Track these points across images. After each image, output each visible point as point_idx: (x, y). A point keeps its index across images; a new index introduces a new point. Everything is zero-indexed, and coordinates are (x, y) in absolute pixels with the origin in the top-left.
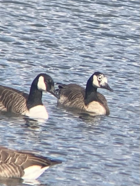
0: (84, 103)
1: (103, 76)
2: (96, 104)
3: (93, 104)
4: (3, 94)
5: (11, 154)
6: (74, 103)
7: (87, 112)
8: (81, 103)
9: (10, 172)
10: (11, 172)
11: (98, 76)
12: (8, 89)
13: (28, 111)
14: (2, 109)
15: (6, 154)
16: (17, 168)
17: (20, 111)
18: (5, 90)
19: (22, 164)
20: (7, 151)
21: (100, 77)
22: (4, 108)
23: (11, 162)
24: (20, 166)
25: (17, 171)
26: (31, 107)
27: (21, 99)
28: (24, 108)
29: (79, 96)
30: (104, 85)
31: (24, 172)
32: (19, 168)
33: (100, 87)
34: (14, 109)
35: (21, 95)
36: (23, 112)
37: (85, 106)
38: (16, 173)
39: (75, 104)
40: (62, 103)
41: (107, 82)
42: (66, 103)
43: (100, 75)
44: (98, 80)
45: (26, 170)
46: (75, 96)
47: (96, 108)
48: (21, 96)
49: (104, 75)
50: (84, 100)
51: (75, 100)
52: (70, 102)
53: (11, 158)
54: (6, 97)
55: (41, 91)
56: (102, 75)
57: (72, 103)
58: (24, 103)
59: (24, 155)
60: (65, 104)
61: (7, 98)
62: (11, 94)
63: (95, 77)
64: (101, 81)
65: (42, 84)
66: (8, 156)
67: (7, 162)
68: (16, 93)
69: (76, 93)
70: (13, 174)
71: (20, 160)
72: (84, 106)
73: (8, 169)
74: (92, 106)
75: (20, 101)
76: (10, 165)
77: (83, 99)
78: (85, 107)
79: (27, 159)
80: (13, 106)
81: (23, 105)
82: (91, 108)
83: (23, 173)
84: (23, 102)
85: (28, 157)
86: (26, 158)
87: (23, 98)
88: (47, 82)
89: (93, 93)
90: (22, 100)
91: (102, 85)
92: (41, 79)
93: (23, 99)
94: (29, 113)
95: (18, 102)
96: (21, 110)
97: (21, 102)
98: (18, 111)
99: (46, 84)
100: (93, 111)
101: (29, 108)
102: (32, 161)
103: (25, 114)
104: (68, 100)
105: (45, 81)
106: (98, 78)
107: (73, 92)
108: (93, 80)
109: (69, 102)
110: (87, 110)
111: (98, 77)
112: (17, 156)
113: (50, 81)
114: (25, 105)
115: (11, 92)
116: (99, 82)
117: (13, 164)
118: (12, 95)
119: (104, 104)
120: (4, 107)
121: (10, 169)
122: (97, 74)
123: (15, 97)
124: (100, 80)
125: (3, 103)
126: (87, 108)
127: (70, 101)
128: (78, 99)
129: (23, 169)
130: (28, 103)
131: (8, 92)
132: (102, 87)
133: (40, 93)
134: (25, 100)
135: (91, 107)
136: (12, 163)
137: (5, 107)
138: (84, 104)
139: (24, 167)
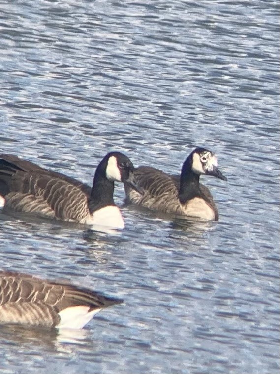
0: (178, 200)
1: (210, 155)
2: (200, 202)
3: (196, 203)
4: (48, 187)
5: (38, 285)
6: (162, 200)
7: (186, 216)
8: (173, 200)
9: (36, 317)
10: (38, 316)
11: (201, 155)
12: (57, 179)
13: (90, 217)
14: (47, 212)
15: (28, 287)
16: (48, 310)
17: (77, 216)
18: (53, 180)
19: (56, 302)
20: (30, 281)
21: (205, 156)
22: (50, 211)
23: (37, 300)
24: (52, 306)
25: (47, 316)
26: (96, 210)
27: (79, 196)
28: (84, 211)
29: (169, 188)
30: (212, 170)
31: (59, 317)
32: (50, 310)
33: (204, 172)
34: (67, 213)
35: (78, 189)
36: (83, 217)
37: (180, 205)
38: (46, 319)
39: (163, 202)
40: (137, 201)
41: (216, 165)
42: (146, 201)
43: (205, 152)
44: (201, 161)
45: (62, 314)
46: (161, 188)
47: (202, 210)
48: (79, 191)
49: (211, 152)
50: (178, 196)
51: (162, 195)
52: (153, 199)
53: (37, 293)
54: (53, 193)
55: (112, 182)
56: (209, 153)
57: (157, 200)
58: (84, 203)
59: (60, 288)
60: (144, 202)
61: (55, 193)
62: (62, 187)
63: (196, 156)
64: (207, 162)
65: (113, 170)
66: (33, 290)
67: (30, 299)
68: (71, 185)
69: (164, 183)
70: (41, 320)
71: (52, 296)
72: (179, 207)
73: (32, 312)
74: (195, 206)
75: (78, 198)
76: (35, 305)
77: (177, 193)
78: (181, 207)
79: (64, 294)
80: (65, 208)
81: (82, 206)
82: (193, 209)
83: (58, 319)
84: (82, 201)
85: (65, 291)
86: (62, 292)
87: (81, 194)
88: (122, 166)
89: (193, 183)
90: (82, 198)
91: (209, 170)
92: (113, 160)
93: (83, 195)
94: (93, 220)
95: (74, 201)
96: (79, 215)
97: (79, 200)
98: (74, 217)
99: (120, 169)
100: (196, 214)
101: (91, 211)
102: (73, 298)
103: (86, 221)
104: (150, 196)
105: (119, 164)
106: (201, 159)
107: (158, 181)
108: (192, 162)
109: (151, 198)
110: (186, 212)
111: (200, 157)
112: (47, 289)
113: (128, 164)
114: (86, 206)
115: (61, 184)
116: (204, 164)
117: (41, 304)
118: (64, 189)
119: (211, 203)
120: (50, 208)
121: (35, 312)
122: (200, 151)
123: (68, 192)
124: (205, 161)
125: (48, 202)
126: (186, 209)
127: (153, 197)
128: (167, 193)
129: (57, 311)
130: (91, 202)
131: (57, 184)
132: (207, 173)
133: (110, 185)
134: (86, 197)
135: (193, 207)
136: (39, 302)
137: (53, 209)
138: (179, 202)
139: (59, 309)
